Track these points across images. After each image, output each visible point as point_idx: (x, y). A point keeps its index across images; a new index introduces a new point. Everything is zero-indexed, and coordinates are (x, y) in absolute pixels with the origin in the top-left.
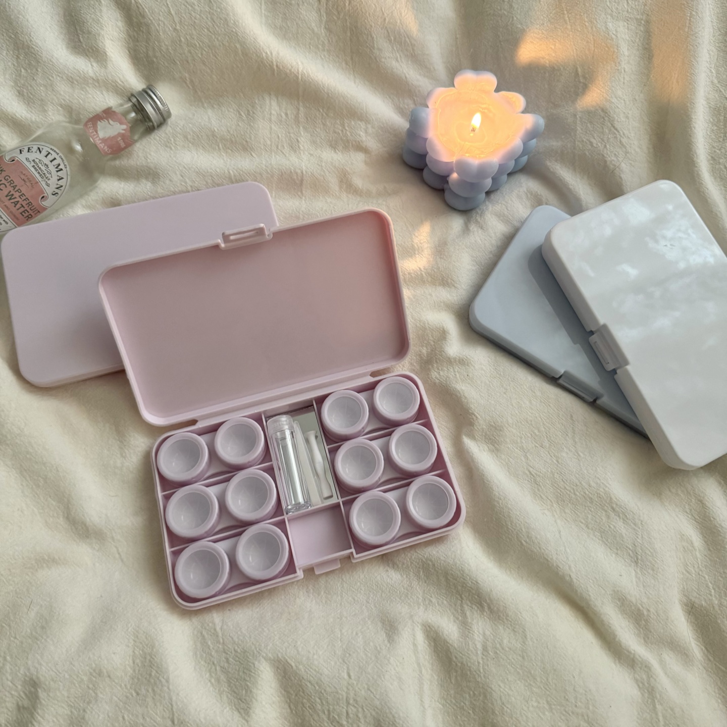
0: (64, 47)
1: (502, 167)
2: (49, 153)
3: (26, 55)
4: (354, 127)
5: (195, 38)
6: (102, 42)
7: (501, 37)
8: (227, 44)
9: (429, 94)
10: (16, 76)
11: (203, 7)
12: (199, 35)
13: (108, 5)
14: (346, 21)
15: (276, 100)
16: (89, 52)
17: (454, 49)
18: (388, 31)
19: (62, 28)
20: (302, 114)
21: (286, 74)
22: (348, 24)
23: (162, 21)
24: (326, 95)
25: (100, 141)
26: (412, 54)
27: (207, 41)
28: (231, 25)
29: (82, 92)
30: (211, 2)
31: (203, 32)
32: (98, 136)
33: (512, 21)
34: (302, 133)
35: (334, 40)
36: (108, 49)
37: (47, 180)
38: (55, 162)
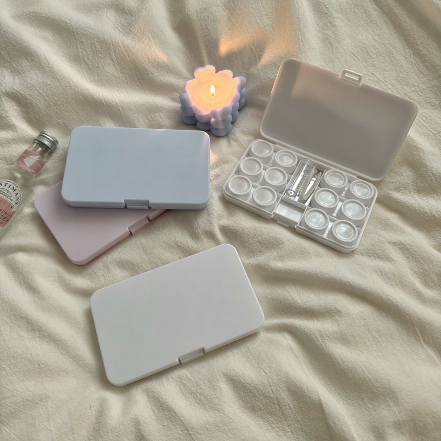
1: (233, 107)
2: (6, 184)
5: (58, 101)
6: (10, 120)
7: (209, 46)
8: (75, 98)
9: (185, 86)
11: (56, 84)
12: (59, 98)
13: (6, 100)
14: (130, 66)
16: (5, 127)
17: (188, 60)
18: (152, 63)
21: (110, 103)
22: (132, 67)
23: (37, 98)
25: (29, 168)
26: (169, 70)
27: (64, 100)
28: (73, 88)
29: (9, 148)
30: (59, 80)
31: (61, 96)
33: (211, 36)
35: (128, 77)
36: (14, 122)
37: (10, 198)
38: (11, 187)
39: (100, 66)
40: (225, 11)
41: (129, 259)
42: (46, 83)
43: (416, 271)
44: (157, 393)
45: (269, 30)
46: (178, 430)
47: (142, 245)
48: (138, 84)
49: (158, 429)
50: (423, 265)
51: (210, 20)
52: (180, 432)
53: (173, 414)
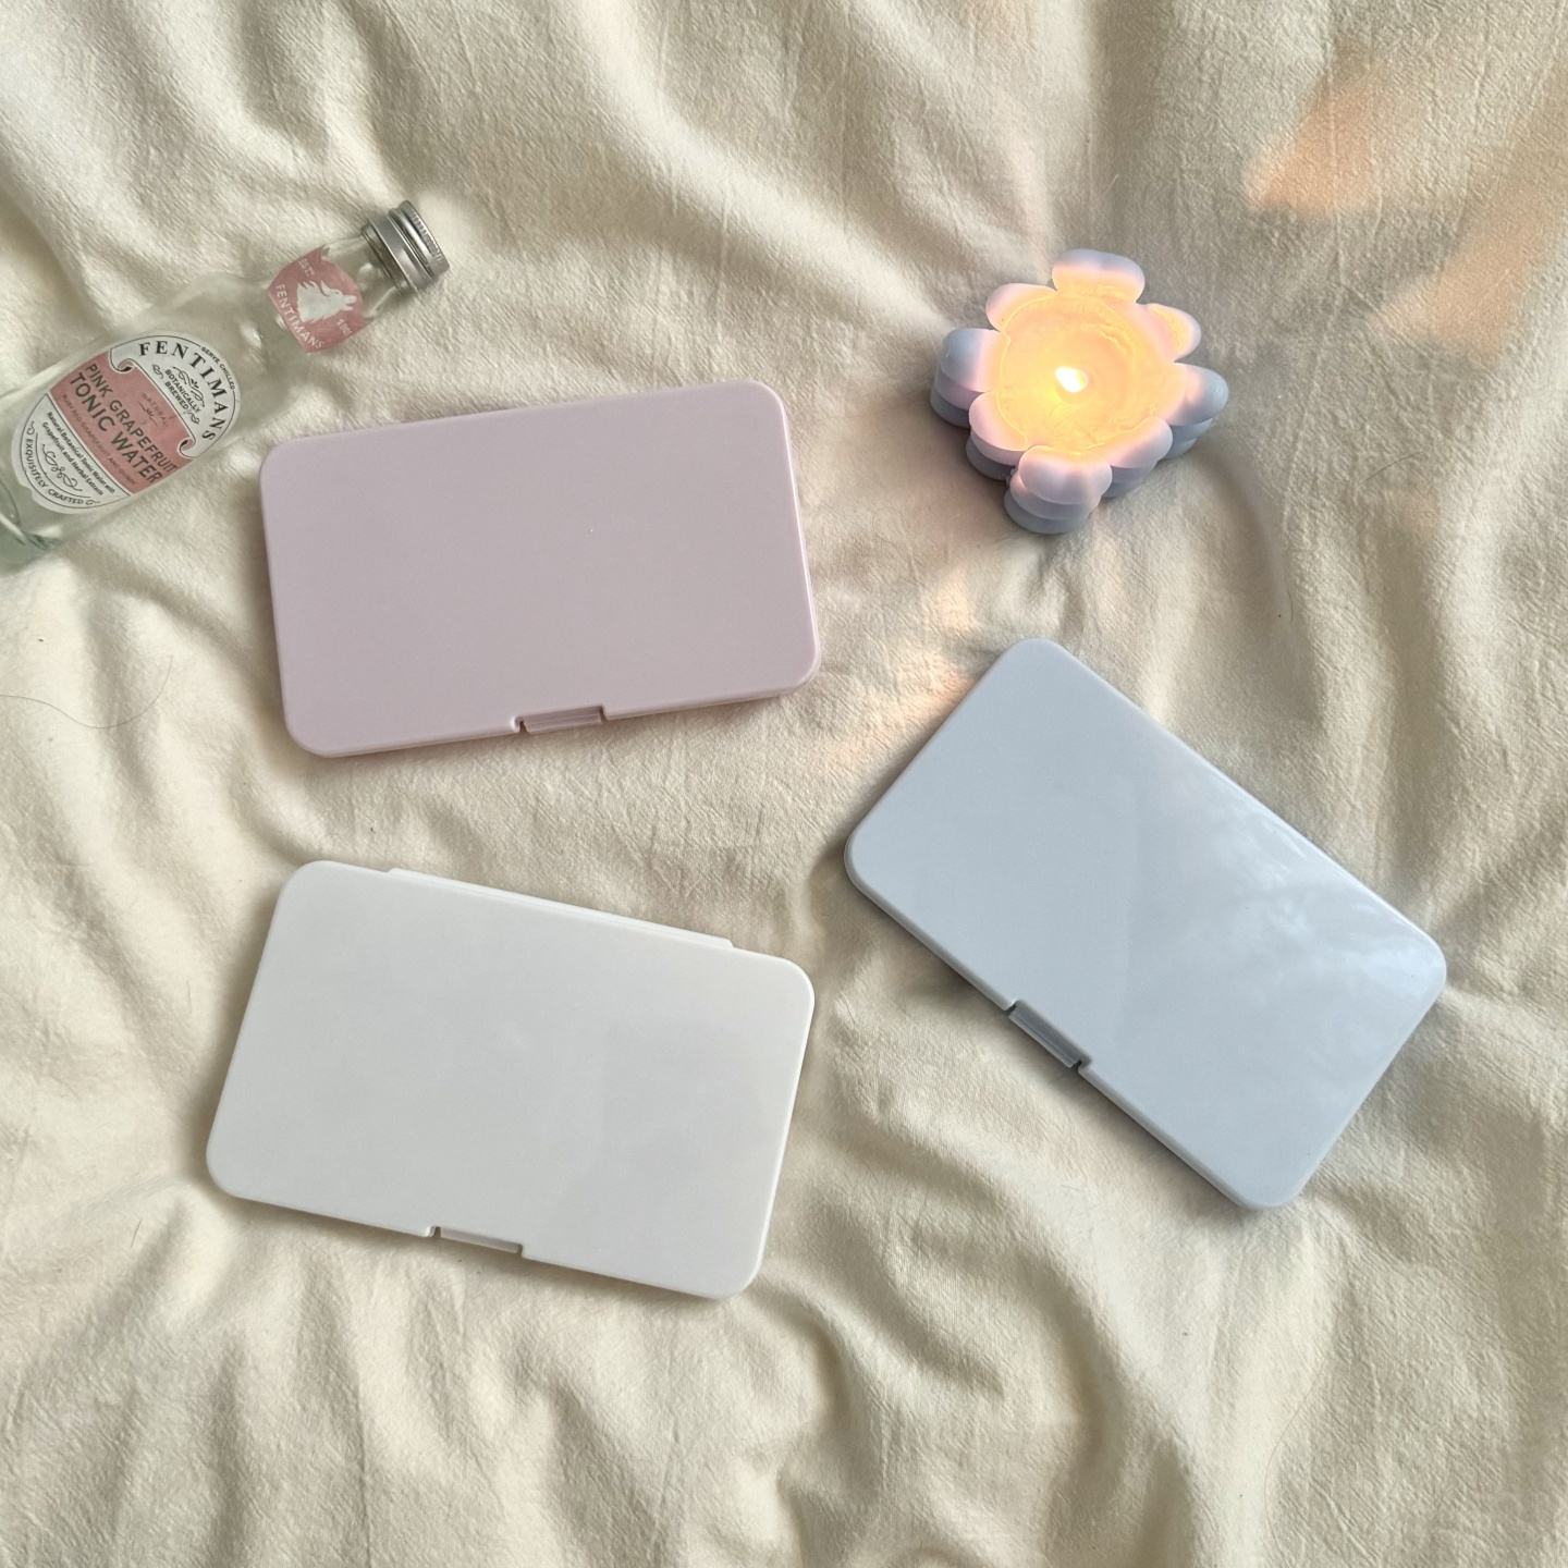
0: (239, 107)
2: (200, 358)
3: (160, 117)
4: (830, 334)
5: (513, 118)
6: (318, 105)
7: (1185, 162)
8: (578, 140)
10: (137, 160)
11: (535, 52)
12: (521, 111)
13: (337, 22)
14: (840, 100)
15: (671, 261)
16: (292, 123)
17: (1078, 164)
18: (927, 132)
19: (236, 56)
20: (722, 299)
21: (696, 215)
22: (843, 105)
23: (444, 72)
24: (778, 265)
25: (302, 328)
26: (975, 181)
27: (537, 127)
28: (590, 99)
29: (272, 210)
30: (552, 41)
31: (530, 107)
32: (298, 318)
33: (1215, 130)
34: (720, 338)
35: (810, 136)
36: (331, 120)
37: (193, 412)
38: (212, 377)
39: (730, 44)
40: (1324, 47)
41: (472, 825)
42: (502, 29)
43: (1339, 1409)
44: (339, 1298)
45: (1442, 220)
46: (337, 1449)
47: (537, 800)
48: (837, 178)
49: (283, 1408)
50: (1373, 1406)
51: (1246, 60)
52: (339, 1458)
53: (349, 1394)
